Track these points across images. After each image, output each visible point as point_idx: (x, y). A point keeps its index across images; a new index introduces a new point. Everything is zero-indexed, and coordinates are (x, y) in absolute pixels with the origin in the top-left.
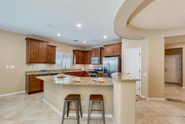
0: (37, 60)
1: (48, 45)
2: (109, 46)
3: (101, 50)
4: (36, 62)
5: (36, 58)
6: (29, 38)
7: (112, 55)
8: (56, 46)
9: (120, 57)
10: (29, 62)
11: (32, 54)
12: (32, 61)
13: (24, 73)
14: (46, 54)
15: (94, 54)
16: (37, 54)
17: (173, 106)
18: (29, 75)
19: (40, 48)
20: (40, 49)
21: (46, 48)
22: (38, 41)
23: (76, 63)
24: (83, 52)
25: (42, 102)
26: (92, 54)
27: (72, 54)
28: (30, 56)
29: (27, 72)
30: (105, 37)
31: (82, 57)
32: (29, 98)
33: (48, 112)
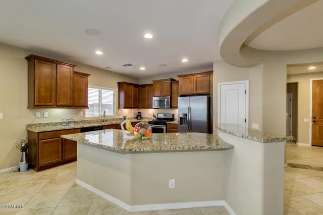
0: (53, 100)
1: (75, 73)
2: (187, 77)
3: (171, 83)
4: (51, 104)
5: (51, 96)
6: (36, 56)
7: (194, 92)
8: (89, 75)
9: (209, 96)
10: (36, 106)
11: (43, 90)
12: (43, 103)
13: (24, 128)
14: (69, 89)
15: (159, 91)
16: (54, 90)
17: (304, 176)
18: (39, 133)
19: (58, 77)
20: (58, 80)
21: (69, 78)
22: (53, 63)
23: (125, 107)
24: (136, 86)
25: (75, 185)
26: (153, 91)
27: (117, 89)
28: (39, 93)
29: (29, 126)
30: (185, 60)
31: (134, 96)
32: (44, 179)
33: (99, 207)
